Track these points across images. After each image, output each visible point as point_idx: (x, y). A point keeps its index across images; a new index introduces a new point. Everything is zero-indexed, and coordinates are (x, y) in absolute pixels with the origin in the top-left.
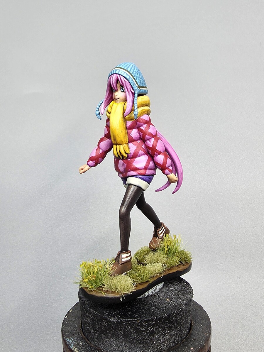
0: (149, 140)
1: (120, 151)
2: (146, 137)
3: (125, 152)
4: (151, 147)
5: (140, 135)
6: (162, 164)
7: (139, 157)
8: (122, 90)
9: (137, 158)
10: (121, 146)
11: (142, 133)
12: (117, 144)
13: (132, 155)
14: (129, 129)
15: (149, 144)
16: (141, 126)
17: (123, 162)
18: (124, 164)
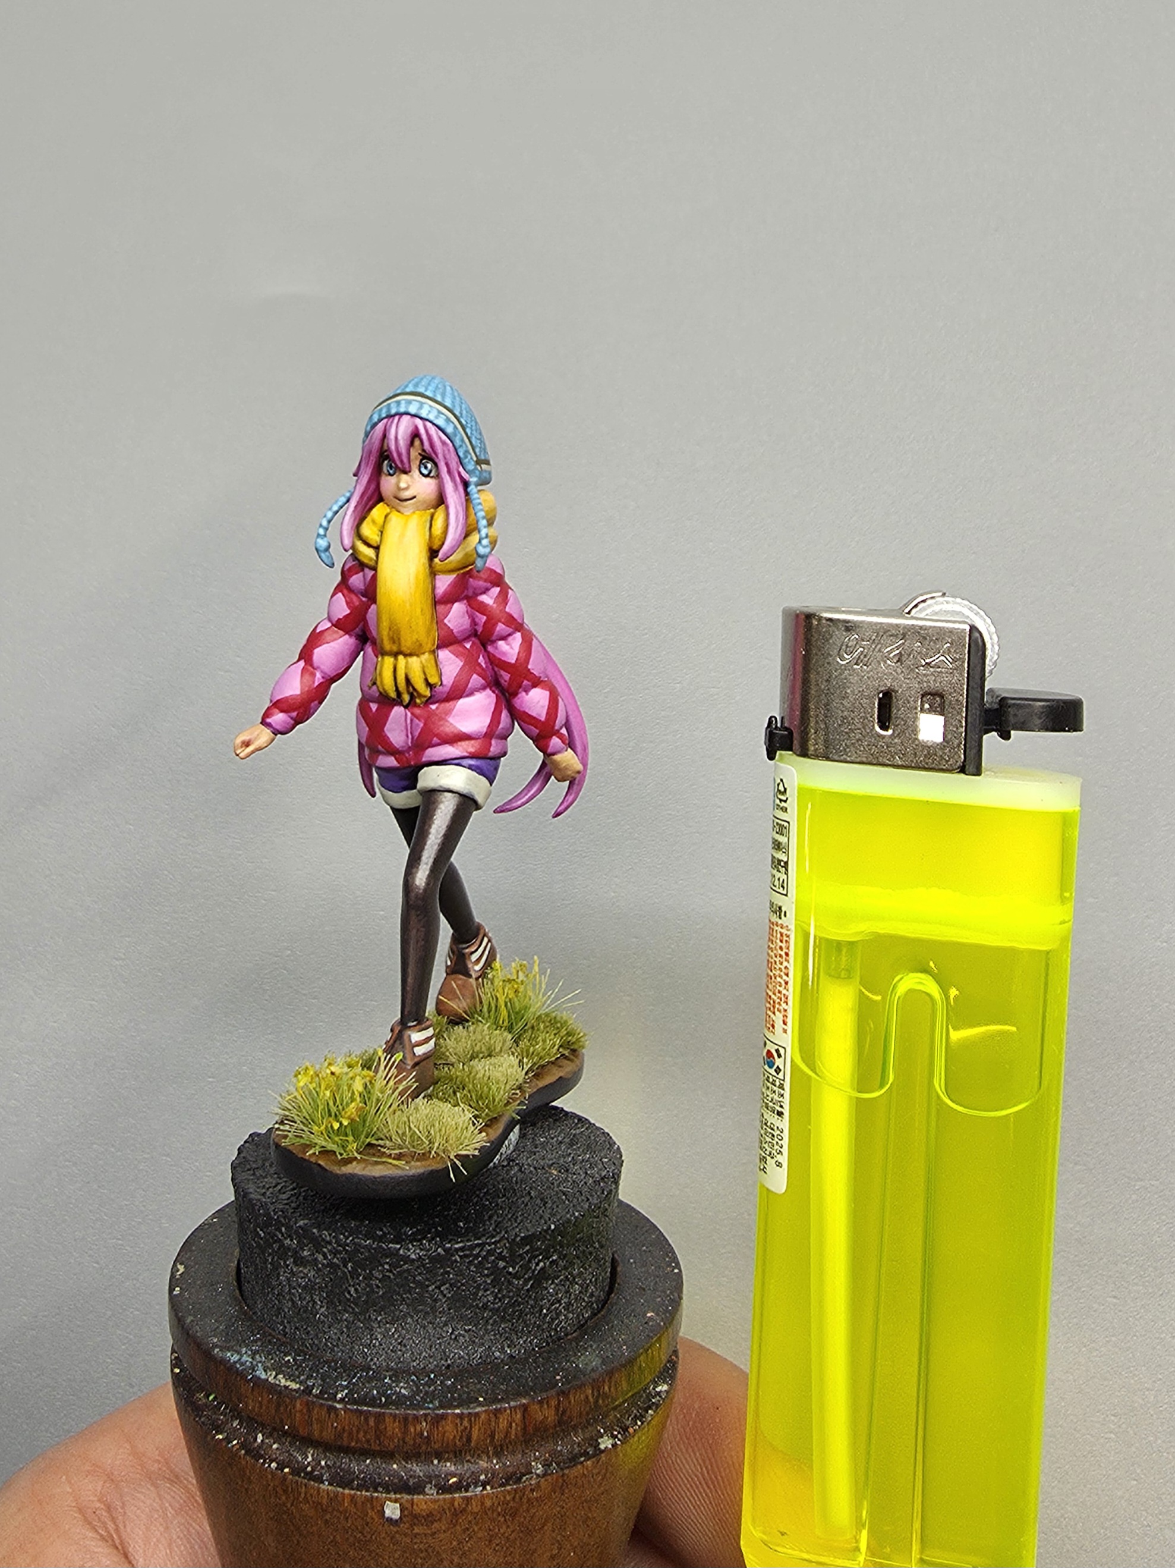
0: (504, 638)
1: (411, 676)
2: (498, 629)
3: (426, 680)
4: (513, 661)
5: (474, 623)
6: (543, 719)
7: (471, 694)
8: (425, 472)
9: (462, 702)
10: (414, 659)
11: (485, 618)
12: (395, 655)
13: (447, 689)
14: (440, 602)
15: (504, 654)
16: (481, 594)
17: (409, 714)
18: (412, 720)
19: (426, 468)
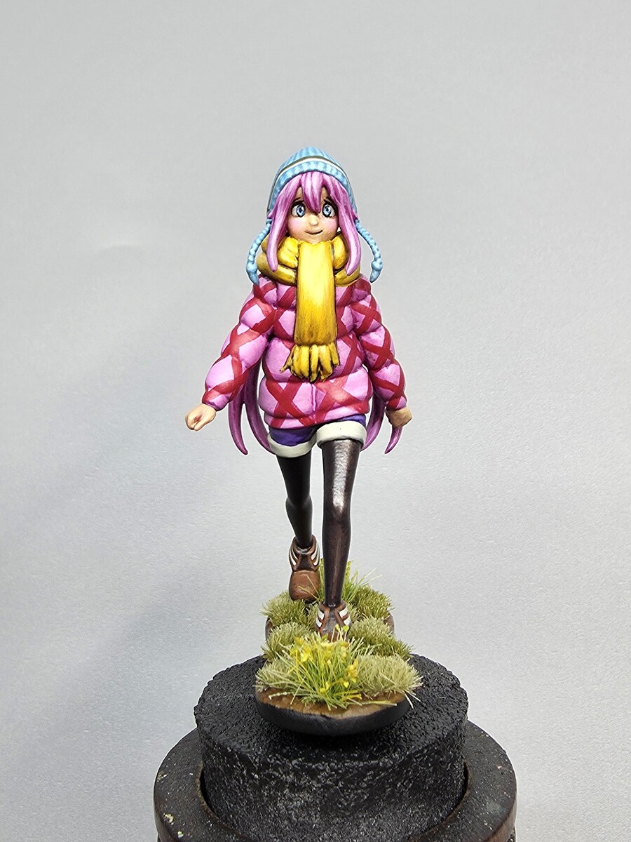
19: (327, 210)
